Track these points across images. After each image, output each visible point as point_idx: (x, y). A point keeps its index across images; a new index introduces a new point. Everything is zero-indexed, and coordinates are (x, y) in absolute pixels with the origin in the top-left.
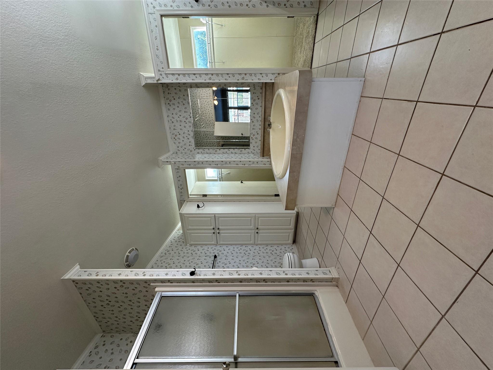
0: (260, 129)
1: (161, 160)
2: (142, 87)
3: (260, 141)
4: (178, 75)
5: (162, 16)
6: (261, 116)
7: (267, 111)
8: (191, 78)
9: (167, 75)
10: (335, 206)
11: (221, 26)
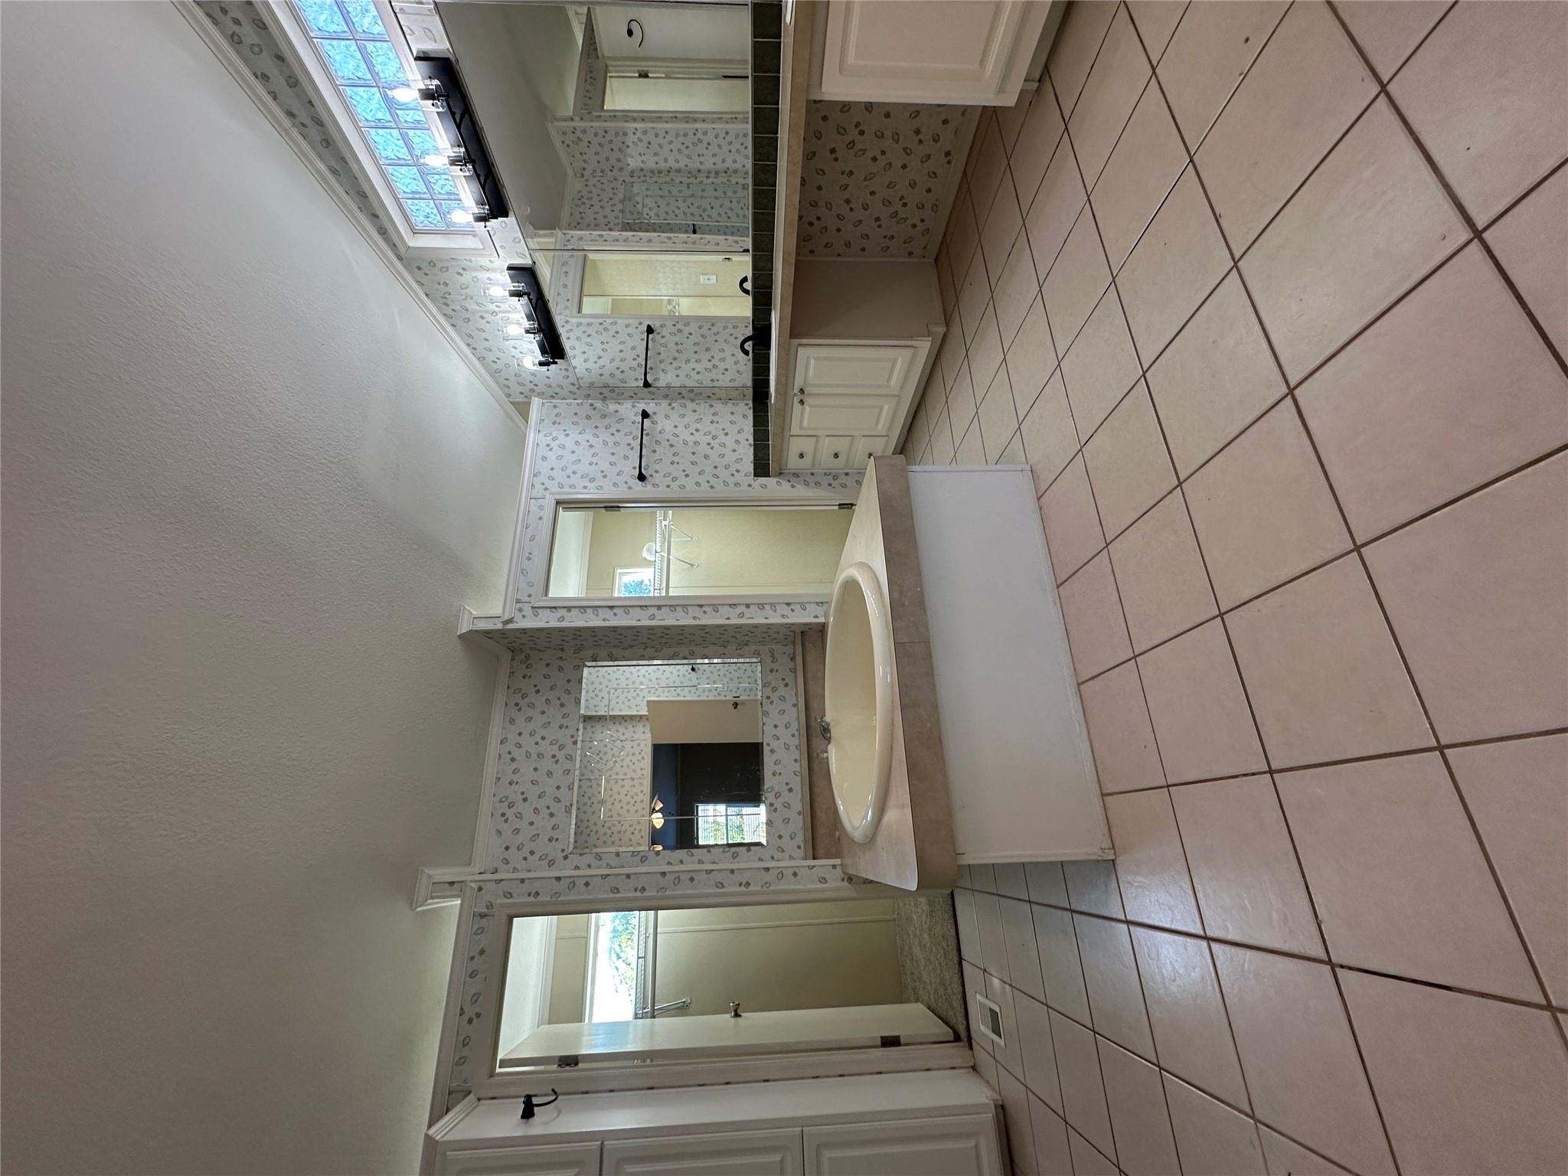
0: (795, 774)
1: (430, 876)
2: (457, 639)
3: (799, 813)
4: (566, 609)
5: (558, 503)
6: (796, 733)
7: (814, 705)
8: (601, 616)
9: (537, 610)
10: (1115, 854)
11: (689, 566)
